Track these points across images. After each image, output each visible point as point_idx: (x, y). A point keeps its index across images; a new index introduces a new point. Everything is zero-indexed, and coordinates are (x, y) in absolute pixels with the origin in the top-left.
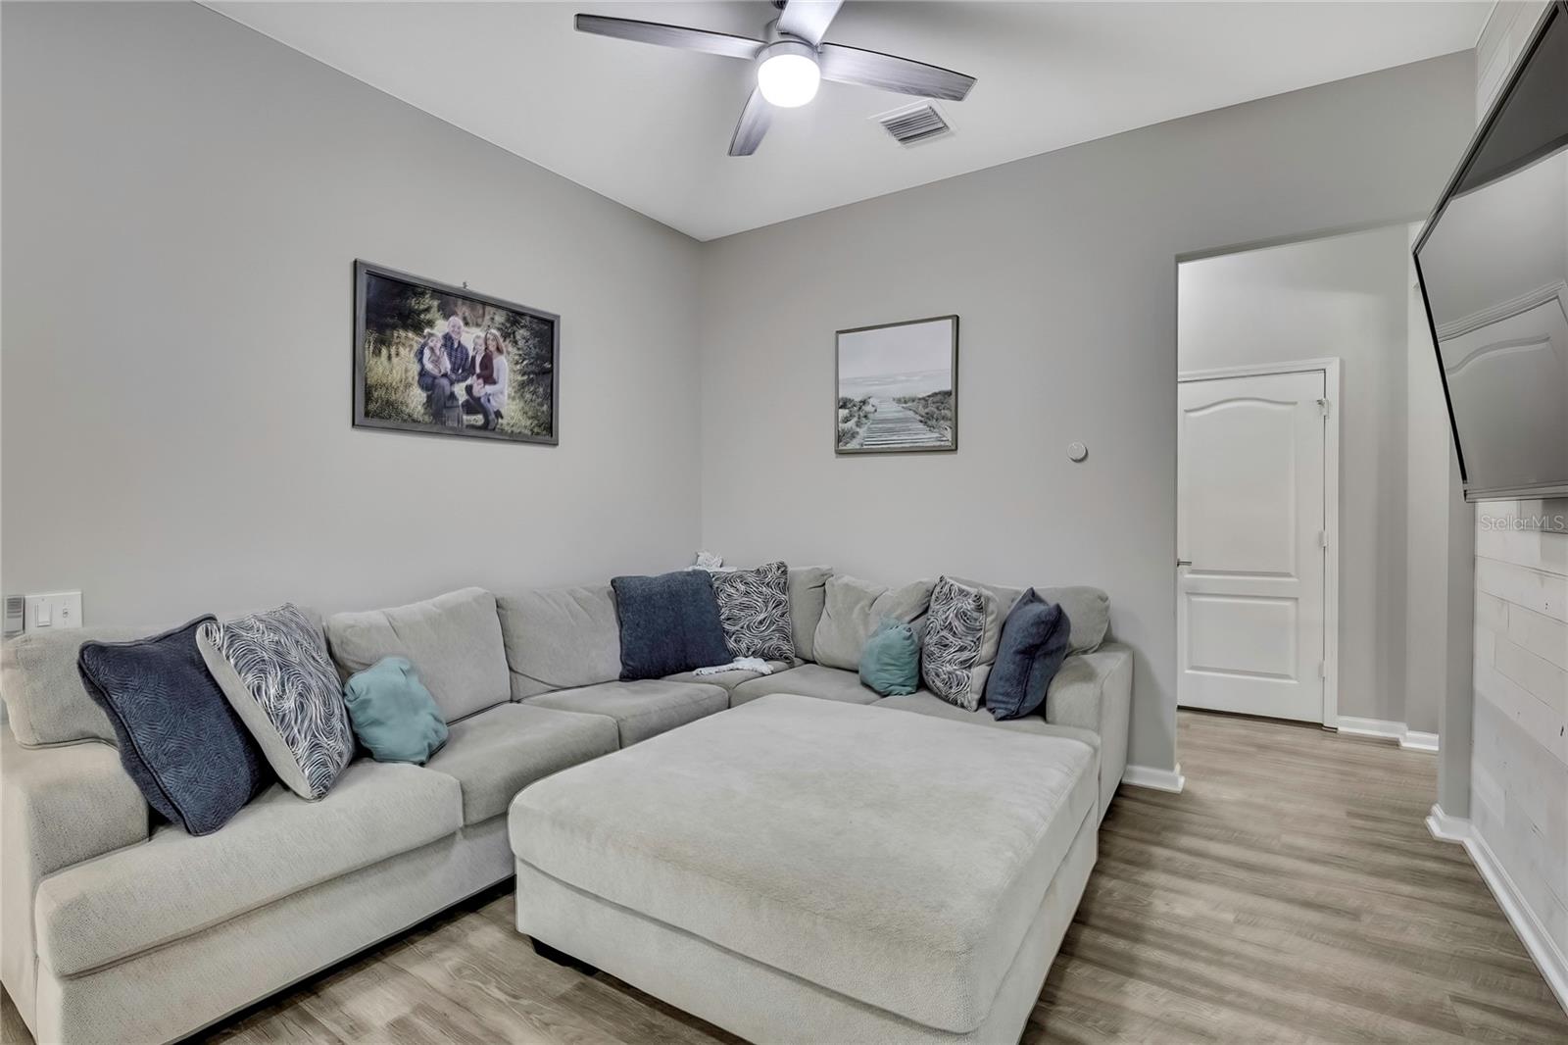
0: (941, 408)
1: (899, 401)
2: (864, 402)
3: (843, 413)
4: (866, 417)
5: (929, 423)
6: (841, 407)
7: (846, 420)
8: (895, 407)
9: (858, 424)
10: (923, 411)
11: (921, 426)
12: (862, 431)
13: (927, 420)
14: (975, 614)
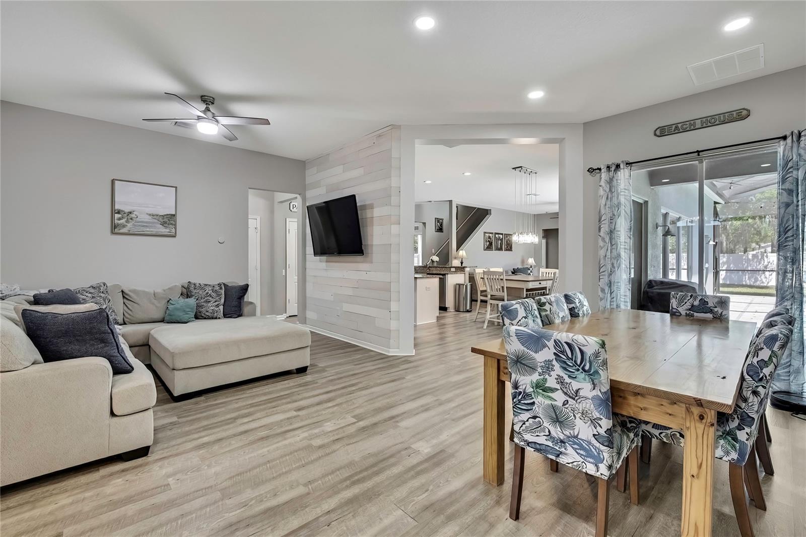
0: (169, 220)
1: (150, 215)
2: (130, 213)
3: (117, 216)
4: (131, 219)
5: (165, 225)
6: (116, 213)
7: (119, 219)
8: (148, 217)
9: (127, 221)
10: (162, 221)
11: (161, 226)
12: (129, 225)
13: (163, 224)
14: (219, 290)
